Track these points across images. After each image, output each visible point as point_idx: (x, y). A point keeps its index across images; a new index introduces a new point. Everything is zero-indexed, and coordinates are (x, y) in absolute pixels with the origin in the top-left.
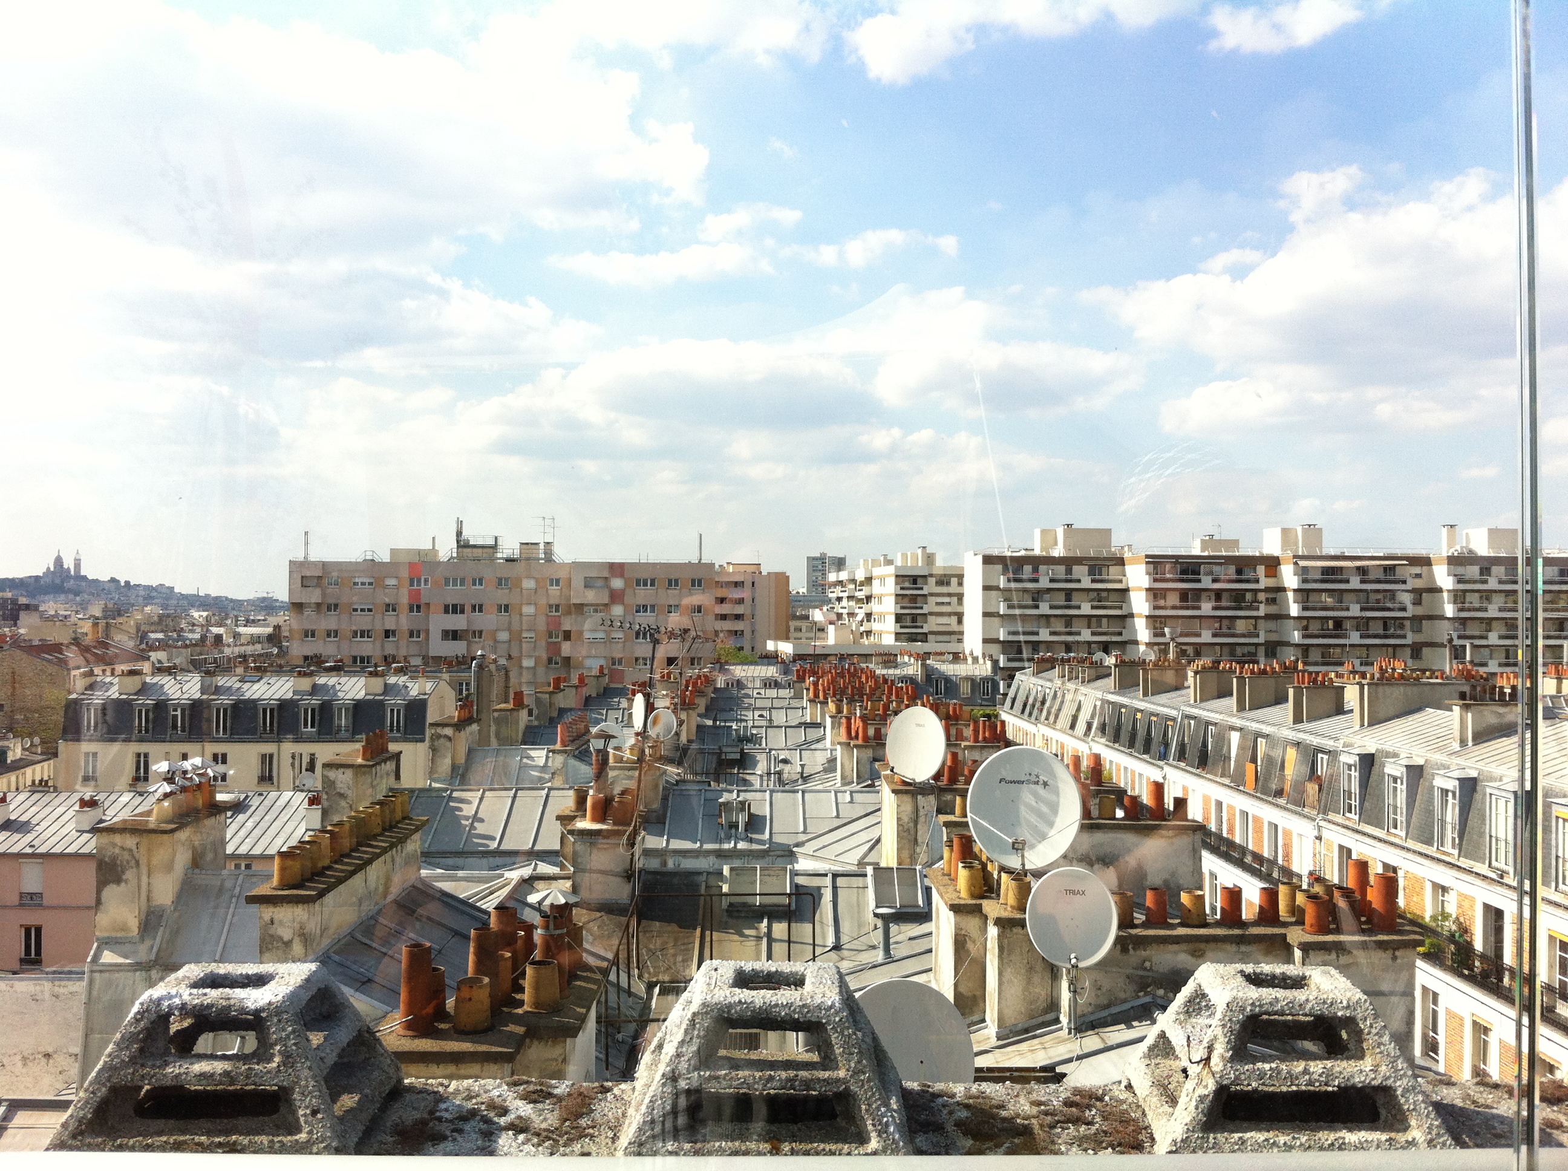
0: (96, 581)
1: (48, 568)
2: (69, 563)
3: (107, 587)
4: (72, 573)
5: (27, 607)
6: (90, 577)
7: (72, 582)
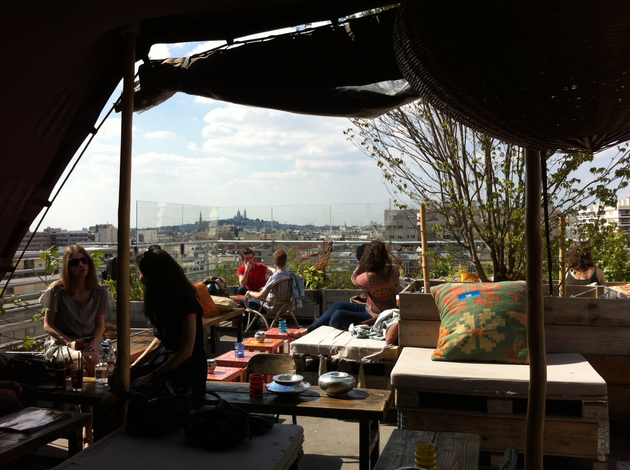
0: (252, 220)
1: (235, 216)
2: (242, 214)
3: (255, 222)
4: (243, 217)
5: (240, 230)
6: (250, 219)
7: (244, 221)
